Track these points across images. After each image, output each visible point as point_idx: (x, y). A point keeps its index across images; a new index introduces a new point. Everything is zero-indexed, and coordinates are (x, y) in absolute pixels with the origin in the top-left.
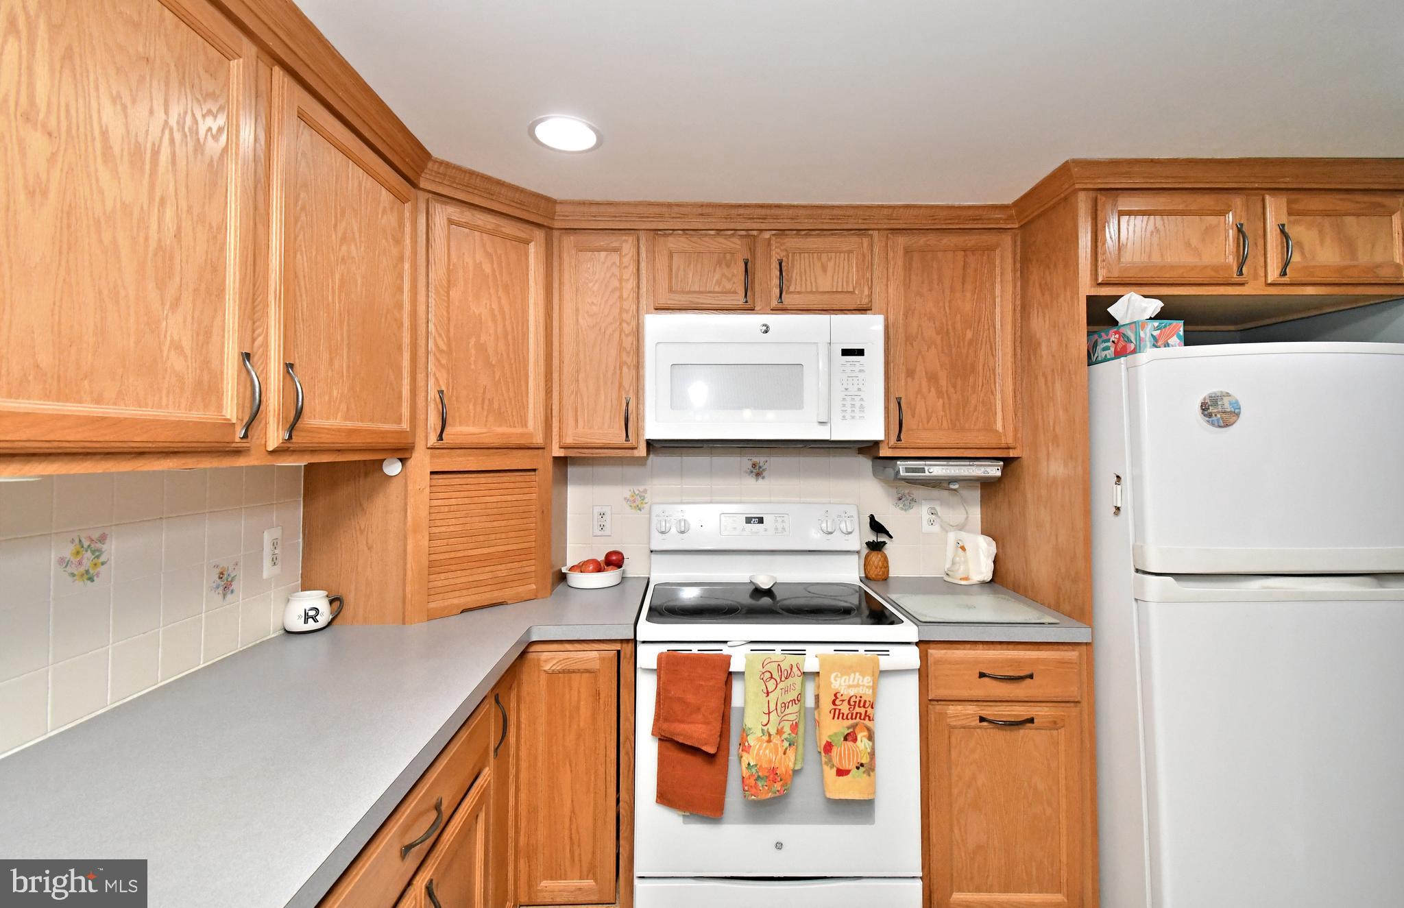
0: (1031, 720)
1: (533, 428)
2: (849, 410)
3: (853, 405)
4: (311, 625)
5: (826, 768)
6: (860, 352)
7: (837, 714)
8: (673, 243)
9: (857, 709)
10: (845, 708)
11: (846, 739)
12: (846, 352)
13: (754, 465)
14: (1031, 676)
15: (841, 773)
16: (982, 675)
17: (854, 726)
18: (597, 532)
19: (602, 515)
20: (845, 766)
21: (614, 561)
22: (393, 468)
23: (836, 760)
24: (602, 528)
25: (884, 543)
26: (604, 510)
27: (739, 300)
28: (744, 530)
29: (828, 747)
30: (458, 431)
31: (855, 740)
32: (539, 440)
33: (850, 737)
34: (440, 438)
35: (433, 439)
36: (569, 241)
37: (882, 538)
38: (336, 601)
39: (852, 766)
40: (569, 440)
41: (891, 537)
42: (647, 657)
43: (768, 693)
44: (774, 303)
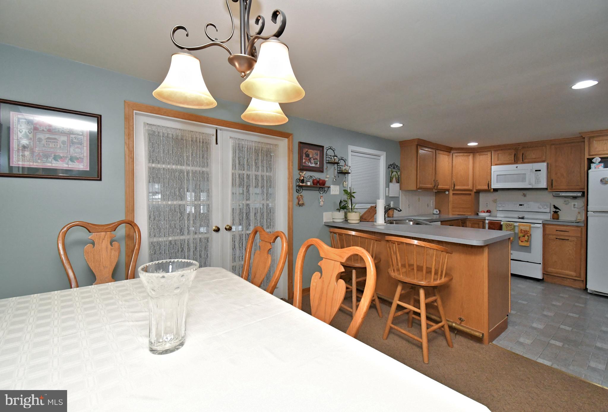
0: (568, 240)
1: (470, 187)
2: (537, 182)
3: (538, 181)
4: (437, 213)
5: (519, 241)
6: (540, 170)
7: (521, 232)
8: (498, 152)
9: (526, 232)
10: (523, 232)
11: (523, 236)
12: (536, 171)
13: (524, 194)
14: (568, 232)
15: (522, 242)
16: (557, 230)
17: (525, 235)
18: (486, 207)
19: (487, 204)
20: (523, 240)
21: (489, 211)
22: (447, 193)
23: (521, 240)
24: (487, 206)
25: (558, 211)
26: (487, 202)
27: (513, 161)
28: (519, 207)
29: (519, 238)
30: (456, 187)
31: (525, 237)
32: (471, 189)
33: (524, 236)
34: (454, 188)
35: (453, 189)
36: (477, 154)
37: (557, 210)
38: (439, 211)
39: (524, 241)
40: (477, 189)
41: (560, 210)
42: (487, 222)
43: (507, 228)
44: (521, 161)
